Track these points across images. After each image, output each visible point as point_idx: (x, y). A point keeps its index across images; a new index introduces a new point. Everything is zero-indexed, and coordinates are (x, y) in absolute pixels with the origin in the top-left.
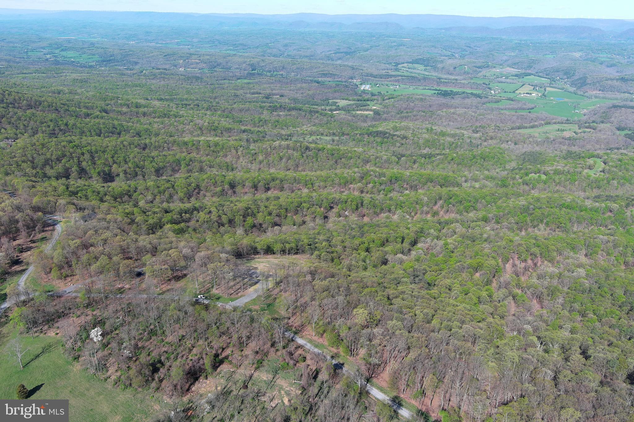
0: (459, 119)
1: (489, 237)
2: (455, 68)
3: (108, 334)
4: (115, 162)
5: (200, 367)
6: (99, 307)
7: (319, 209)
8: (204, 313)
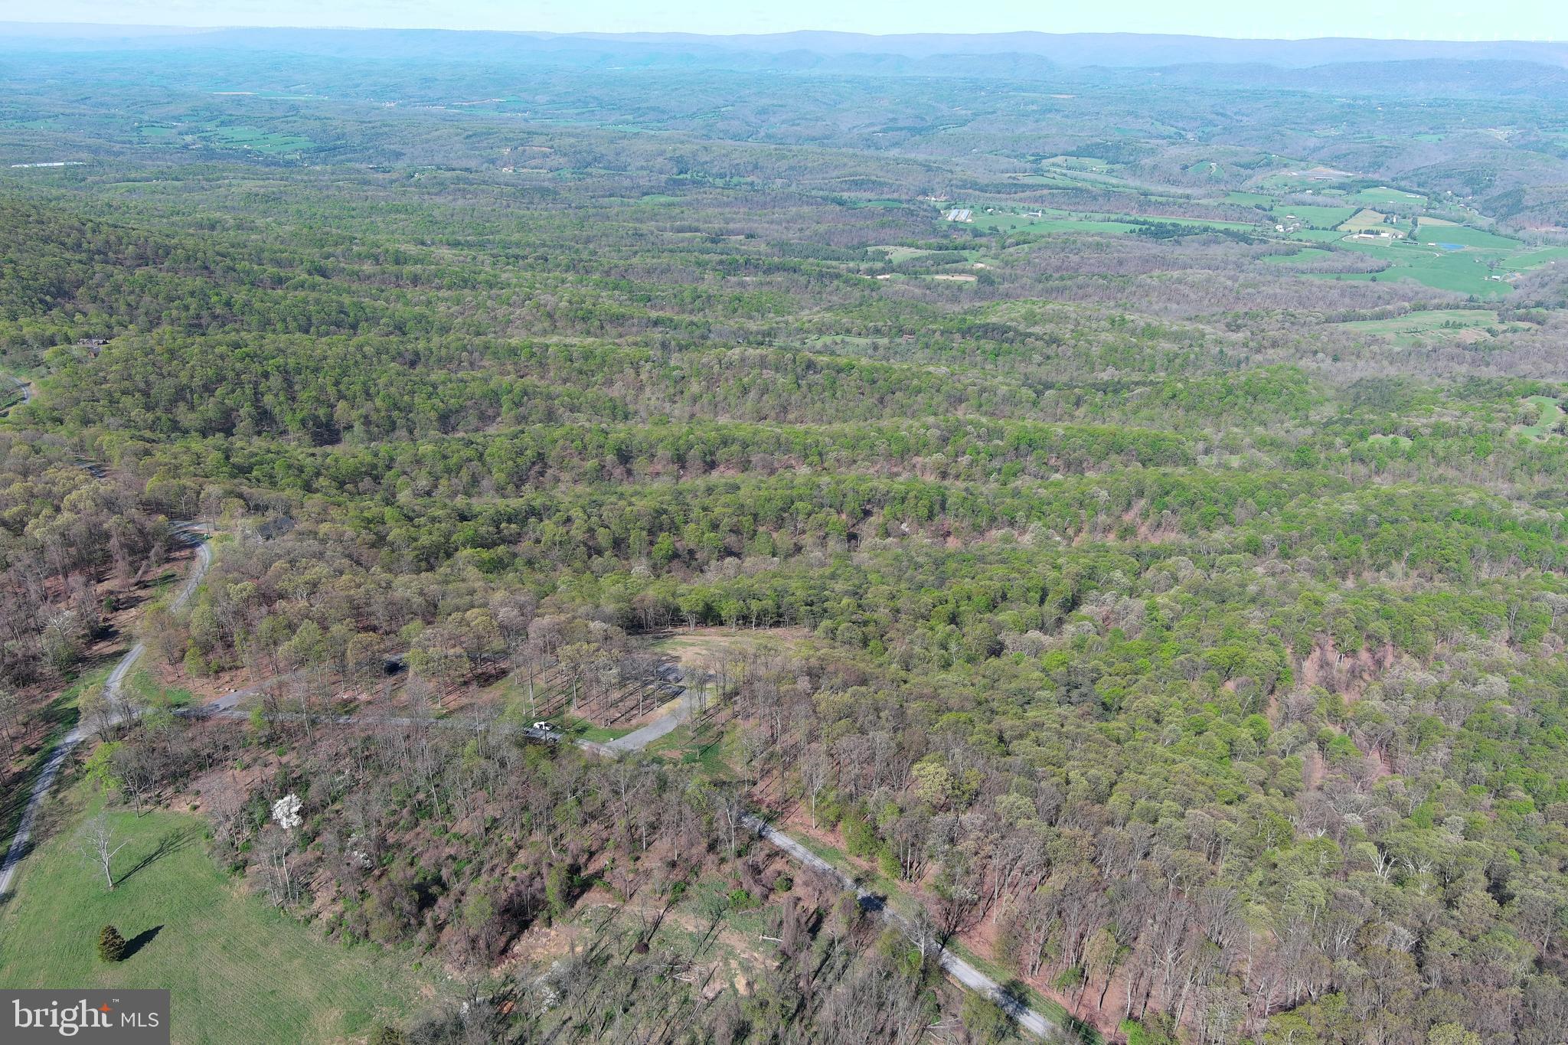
0: (1193, 296)
1: (1261, 593)
2: (1185, 167)
3: (315, 810)
4: (341, 396)
5: (533, 897)
6: (296, 745)
7: (835, 517)
8: (545, 765)
